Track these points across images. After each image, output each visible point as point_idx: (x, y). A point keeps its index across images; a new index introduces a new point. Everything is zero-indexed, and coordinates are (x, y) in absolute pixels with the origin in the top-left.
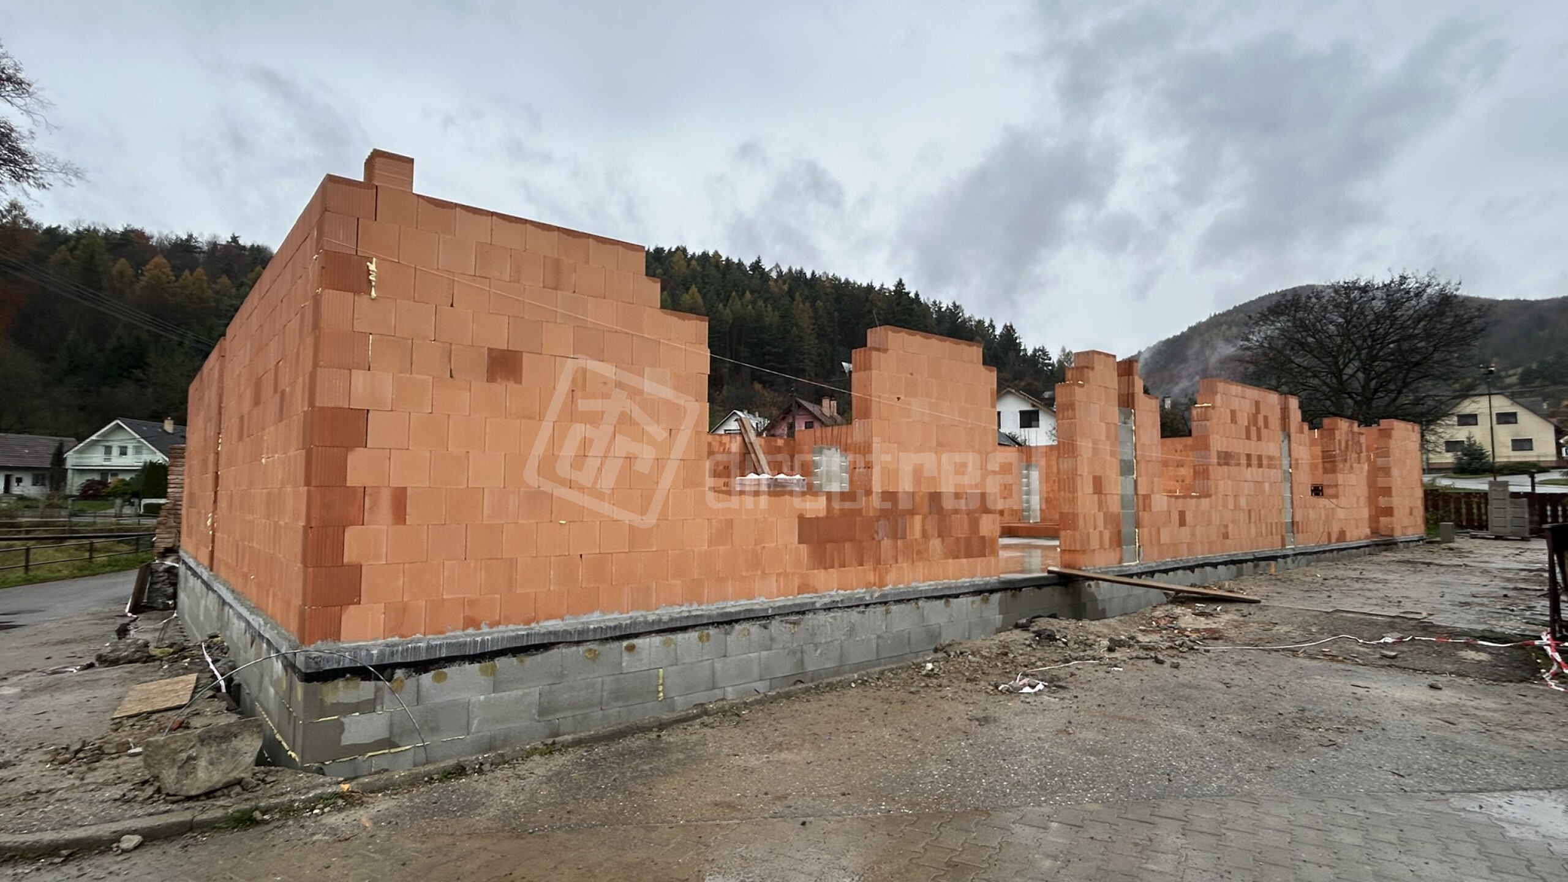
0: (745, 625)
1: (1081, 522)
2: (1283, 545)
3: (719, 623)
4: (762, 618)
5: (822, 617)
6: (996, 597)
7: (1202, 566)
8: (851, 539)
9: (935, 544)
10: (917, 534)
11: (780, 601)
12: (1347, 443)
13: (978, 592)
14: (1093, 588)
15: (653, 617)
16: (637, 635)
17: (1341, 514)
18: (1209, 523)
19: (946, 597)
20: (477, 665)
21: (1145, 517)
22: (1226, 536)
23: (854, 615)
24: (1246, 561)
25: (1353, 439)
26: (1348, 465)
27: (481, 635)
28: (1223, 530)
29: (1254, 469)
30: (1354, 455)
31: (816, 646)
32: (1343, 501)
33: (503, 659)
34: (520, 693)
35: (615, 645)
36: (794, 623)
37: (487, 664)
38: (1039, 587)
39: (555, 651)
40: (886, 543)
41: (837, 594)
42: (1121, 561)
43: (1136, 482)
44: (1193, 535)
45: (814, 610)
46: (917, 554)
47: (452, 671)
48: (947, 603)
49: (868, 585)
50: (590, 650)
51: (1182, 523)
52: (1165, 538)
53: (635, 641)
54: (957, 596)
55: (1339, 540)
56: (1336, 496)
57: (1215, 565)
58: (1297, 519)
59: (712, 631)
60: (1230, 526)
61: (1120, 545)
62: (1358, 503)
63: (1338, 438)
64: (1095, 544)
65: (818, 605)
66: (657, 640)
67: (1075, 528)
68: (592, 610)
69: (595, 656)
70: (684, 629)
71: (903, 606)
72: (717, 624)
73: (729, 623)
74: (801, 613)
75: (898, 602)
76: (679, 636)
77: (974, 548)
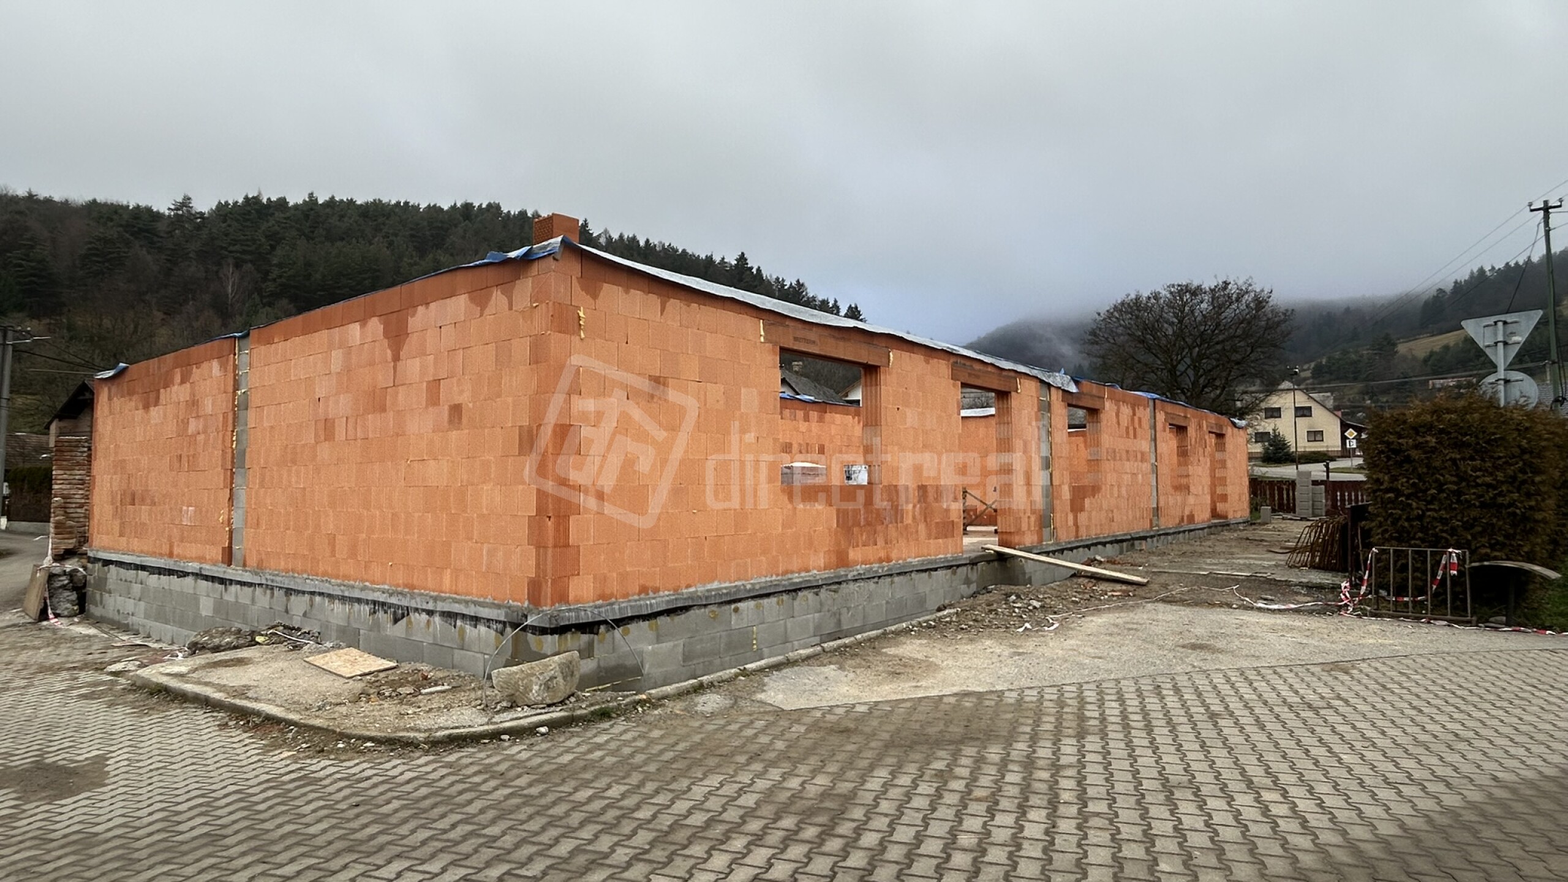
0: (805, 593)
1: (1015, 509)
2: (1151, 526)
3: (790, 591)
4: (815, 587)
5: (852, 586)
6: (961, 571)
7: (1096, 544)
8: (869, 525)
9: (922, 527)
10: (910, 519)
11: (826, 573)
13: (950, 566)
15: (748, 587)
16: (740, 600)
17: (1191, 500)
18: (1101, 508)
19: (929, 570)
20: (647, 622)
21: (1057, 504)
22: (1112, 520)
23: (871, 585)
24: (1125, 541)
26: (1196, 458)
27: (649, 599)
28: (1110, 514)
29: (1132, 463)
31: (849, 609)
32: (1192, 489)
33: (662, 618)
34: (671, 644)
35: (727, 607)
36: (835, 591)
37: (653, 621)
38: (987, 562)
39: (691, 612)
40: (891, 528)
41: (861, 568)
42: (1042, 541)
43: (1052, 475)
45: (847, 581)
46: (910, 535)
47: (632, 627)
48: (930, 576)
49: (881, 560)
50: (713, 611)
51: (1083, 508)
53: (739, 605)
54: (936, 569)
55: (1189, 522)
57: (1104, 544)
58: (1160, 505)
59: (785, 597)
60: (1115, 511)
61: (1040, 529)
62: (1203, 491)
64: (1024, 527)
65: (849, 577)
66: (752, 603)
67: (1011, 514)
68: (712, 581)
69: (715, 616)
70: (768, 595)
71: (901, 577)
72: (788, 592)
73: (795, 591)
74: (840, 583)
75: (899, 574)
76: (765, 602)
77: (946, 529)
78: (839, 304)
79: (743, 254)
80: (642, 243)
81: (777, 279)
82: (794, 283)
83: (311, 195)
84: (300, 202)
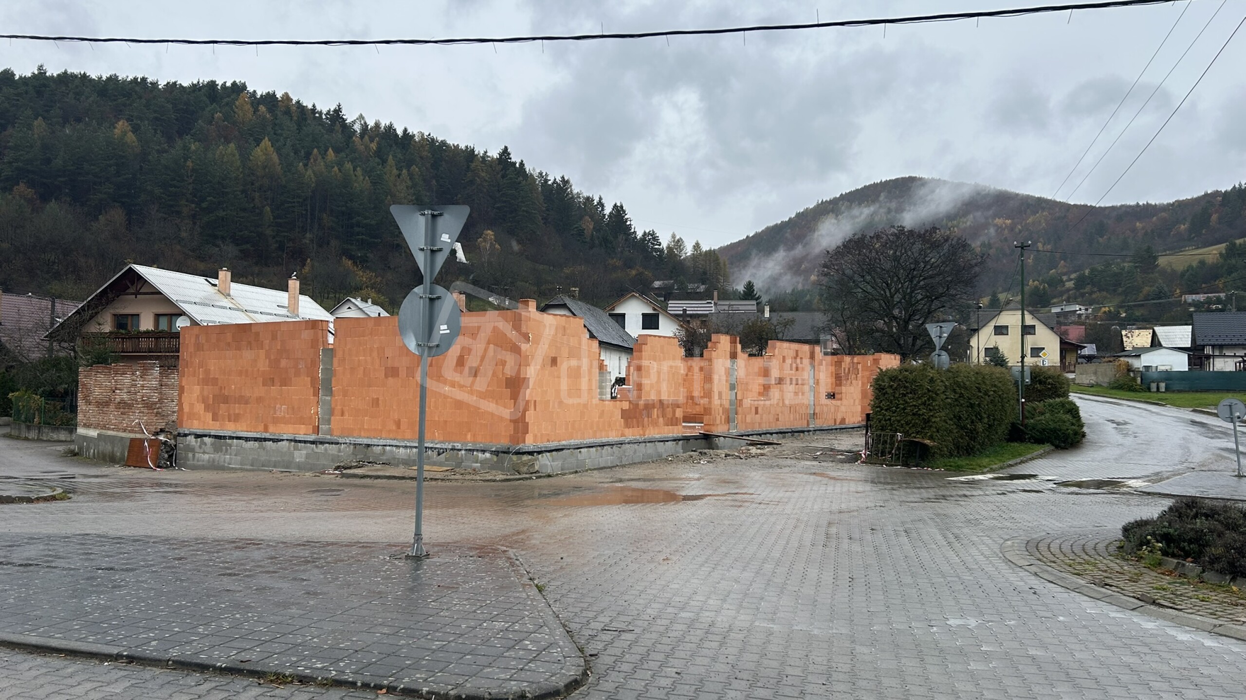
0: (607, 447)
1: (713, 412)
2: (808, 425)
4: (611, 445)
5: (627, 445)
6: (681, 442)
7: (765, 434)
8: (635, 418)
9: (661, 419)
10: (655, 416)
11: (616, 439)
12: (849, 369)
13: (675, 440)
14: (717, 441)
15: (586, 442)
16: (581, 448)
17: (843, 409)
18: (769, 413)
19: (664, 441)
20: (550, 453)
21: (740, 409)
22: (778, 420)
23: (636, 446)
24: (788, 432)
25: (853, 367)
26: (849, 381)
28: (776, 417)
29: (793, 386)
30: (854, 376)
32: (845, 402)
33: (554, 452)
35: (576, 450)
36: (620, 447)
38: (696, 439)
39: (564, 451)
40: (646, 419)
41: (631, 438)
42: (729, 430)
43: (736, 393)
44: (762, 419)
45: (625, 443)
46: (655, 424)
48: (665, 444)
49: (640, 435)
51: (757, 413)
52: (748, 420)
54: (667, 441)
55: (840, 424)
56: (841, 399)
57: (771, 434)
58: (817, 411)
59: (599, 448)
60: (780, 414)
61: (728, 423)
62: (854, 403)
63: (843, 366)
64: (718, 422)
66: (586, 450)
67: (710, 414)
68: (572, 439)
69: (572, 454)
70: (592, 447)
71: (650, 444)
72: (600, 446)
73: (603, 446)
74: (622, 444)
75: (649, 442)
76: (591, 449)
77: (673, 422)
78: (603, 201)
79: (506, 148)
80: (400, 132)
81: (541, 174)
82: (558, 179)
83: (40, 68)
84: (29, 74)
